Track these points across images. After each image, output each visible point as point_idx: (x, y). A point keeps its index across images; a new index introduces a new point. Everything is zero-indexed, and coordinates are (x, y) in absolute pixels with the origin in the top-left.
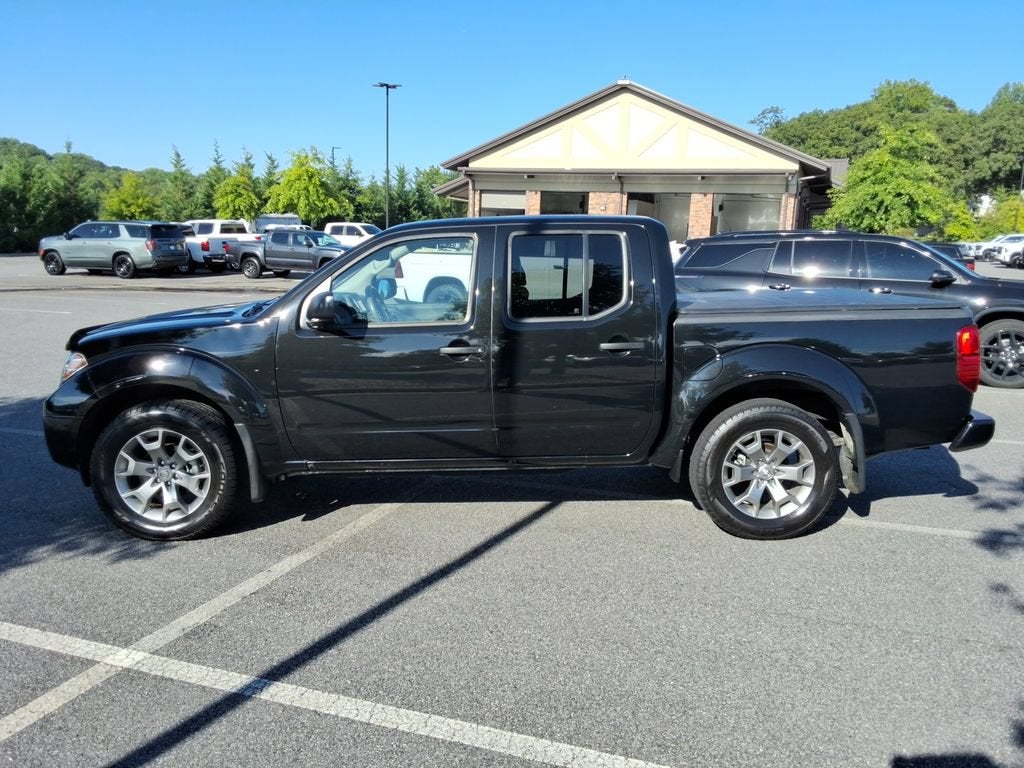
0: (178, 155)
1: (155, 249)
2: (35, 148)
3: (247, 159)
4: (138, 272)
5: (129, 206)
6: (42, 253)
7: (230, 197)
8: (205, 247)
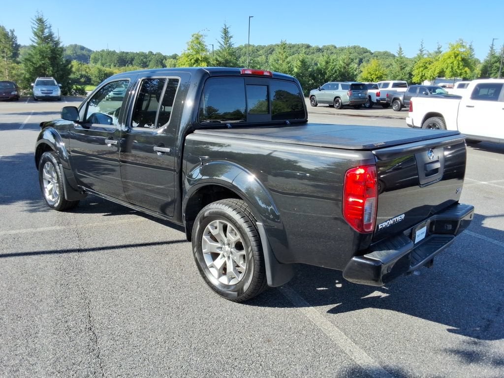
0: (401, 49)
1: (351, 95)
2: (367, 49)
3: (439, 49)
4: (343, 107)
5: (371, 75)
6: (310, 96)
7: (421, 69)
8: (378, 95)
